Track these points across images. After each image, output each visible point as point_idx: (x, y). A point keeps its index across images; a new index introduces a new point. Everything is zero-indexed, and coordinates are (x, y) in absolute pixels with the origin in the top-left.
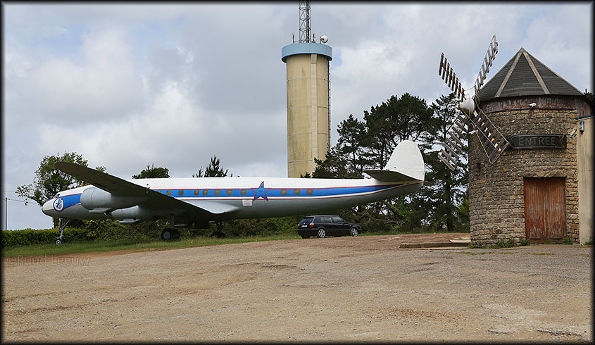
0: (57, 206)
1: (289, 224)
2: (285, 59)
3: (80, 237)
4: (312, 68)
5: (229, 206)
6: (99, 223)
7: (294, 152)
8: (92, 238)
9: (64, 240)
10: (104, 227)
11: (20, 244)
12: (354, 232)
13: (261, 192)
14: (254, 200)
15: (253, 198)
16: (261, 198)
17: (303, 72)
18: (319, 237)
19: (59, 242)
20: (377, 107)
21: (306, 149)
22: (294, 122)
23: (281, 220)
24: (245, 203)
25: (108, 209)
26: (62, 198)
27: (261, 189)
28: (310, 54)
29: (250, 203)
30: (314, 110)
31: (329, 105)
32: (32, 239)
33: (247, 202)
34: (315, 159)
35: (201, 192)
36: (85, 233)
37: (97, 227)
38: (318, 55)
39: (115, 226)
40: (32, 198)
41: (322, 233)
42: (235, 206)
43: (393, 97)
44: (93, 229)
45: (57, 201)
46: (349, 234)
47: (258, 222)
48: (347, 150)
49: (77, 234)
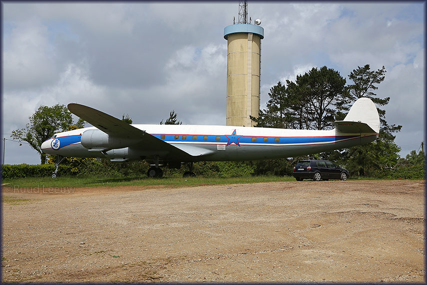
0: (54, 146)
1: (229, 167)
2: (226, 37)
3: (65, 172)
4: (248, 44)
5: (205, 150)
6: (81, 161)
7: (232, 110)
8: (75, 174)
9: (58, 175)
10: (85, 164)
11: (17, 176)
12: (344, 176)
13: (234, 139)
14: (227, 145)
15: (226, 143)
16: (233, 144)
17: (241, 47)
18: (315, 180)
19: (54, 176)
20: (301, 76)
21: (242, 108)
22: (233, 86)
23: (222, 163)
24: (219, 148)
25: (105, 148)
26: (59, 138)
27: (234, 136)
28: (248, 33)
29: (224, 148)
30: (249, 78)
31: (260, 74)
32: (28, 172)
33: (221, 146)
34: (250, 116)
35: (180, 137)
36: (69, 169)
37: (79, 164)
38: (254, 34)
39: (93, 164)
40: (25, 140)
41: (318, 176)
42: (210, 149)
43: (313, 69)
44: (75, 166)
45: (54, 141)
46: (339, 178)
47: (205, 164)
48: (275, 109)
49: (63, 169)
